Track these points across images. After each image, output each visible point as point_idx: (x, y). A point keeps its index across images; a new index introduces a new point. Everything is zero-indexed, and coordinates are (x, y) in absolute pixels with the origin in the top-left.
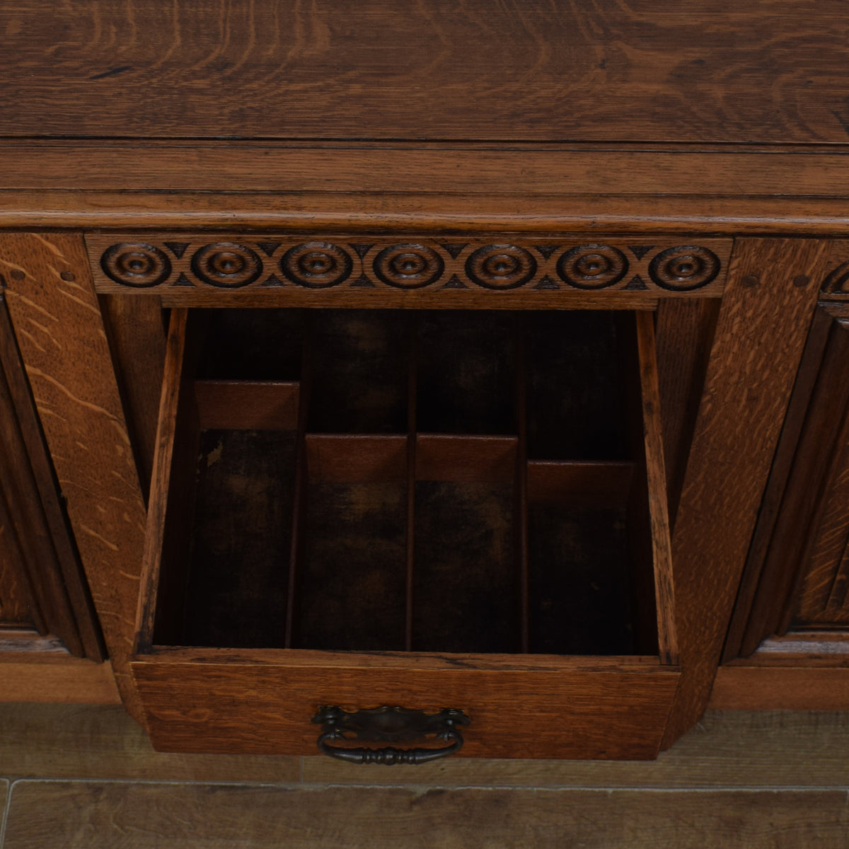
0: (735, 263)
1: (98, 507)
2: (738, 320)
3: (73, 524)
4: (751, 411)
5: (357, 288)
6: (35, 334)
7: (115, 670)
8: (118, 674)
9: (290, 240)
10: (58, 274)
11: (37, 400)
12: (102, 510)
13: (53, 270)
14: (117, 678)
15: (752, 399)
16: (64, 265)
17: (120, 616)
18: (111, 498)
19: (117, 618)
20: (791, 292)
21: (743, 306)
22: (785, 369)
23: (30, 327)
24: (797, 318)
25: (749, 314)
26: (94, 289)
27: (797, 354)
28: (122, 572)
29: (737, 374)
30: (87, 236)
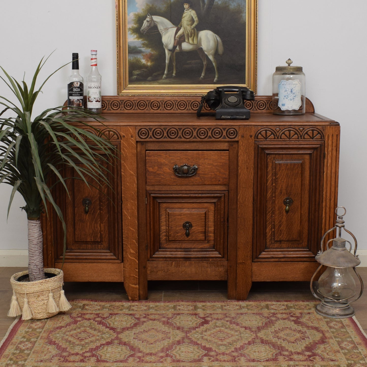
0: (240, 131)
1: (128, 204)
2: (242, 146)
3: (123, 210)
4: (247, 172)
5: (179, 139)
6: (124, 152)
7: (124, 267)
8: (124, 269)
9: (169, 127)
10: (130, 136)
11: (122, 170)
12: (129, 205)
13: (130, 135)
14: (124, 270)
15: (247, 168)
16: (132, 134)
17: (128, 244)
18: (131, 201)
19: (127, 245)
20: (250, 139)
21: (242, 143)
22: (252, 159)
23: (124, 150)
24: (252, 145)
25: (244, 145)
26: (136, 140)
27: (253, 155)
28: (130, 227)
29: (244, 161)
30: (137, 127)
